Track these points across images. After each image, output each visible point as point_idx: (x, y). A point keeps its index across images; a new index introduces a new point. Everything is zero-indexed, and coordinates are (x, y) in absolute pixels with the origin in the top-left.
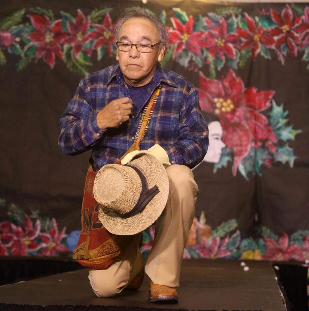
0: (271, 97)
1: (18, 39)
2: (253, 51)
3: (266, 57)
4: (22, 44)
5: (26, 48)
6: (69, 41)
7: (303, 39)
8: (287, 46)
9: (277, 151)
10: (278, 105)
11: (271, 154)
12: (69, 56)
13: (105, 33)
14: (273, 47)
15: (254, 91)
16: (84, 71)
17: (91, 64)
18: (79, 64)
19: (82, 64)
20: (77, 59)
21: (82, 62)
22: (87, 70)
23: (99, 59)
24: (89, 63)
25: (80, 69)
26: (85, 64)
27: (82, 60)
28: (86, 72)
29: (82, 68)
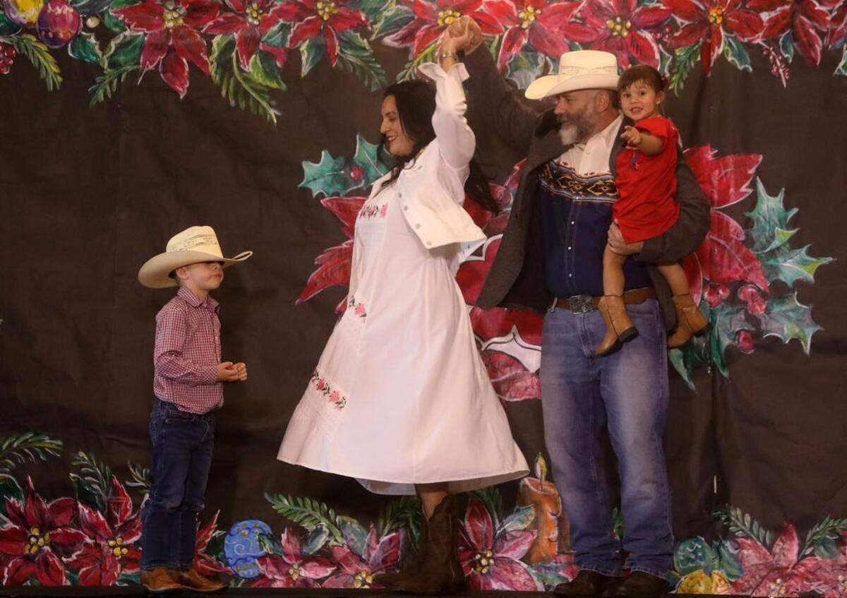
0: (752, 171)
1: (92, 23)
2: (707, 49)
3: (741, 67)
4: (104, 35)
5: (113, 45)
6: (225, 27)
7: (837, 20)
8: (795, 38)
9: (768, 311)
10: (772, 192)
11: (752, 319)
12: (225, 66)
13: (320, 5)
14: (759, 40)
15: (710, 155)
16: (264, 104)
17: (284, 87)
18: (252, 88)
19: (259, 87)
20: (245, 74)
21: (260, 81)
22: (273, 103)
23: (306, 74)
24: (279, 84)
25: (254, 98)
26: (267, 87)
27: (260, 75)
28: (271, 106)
29: (260, 97)
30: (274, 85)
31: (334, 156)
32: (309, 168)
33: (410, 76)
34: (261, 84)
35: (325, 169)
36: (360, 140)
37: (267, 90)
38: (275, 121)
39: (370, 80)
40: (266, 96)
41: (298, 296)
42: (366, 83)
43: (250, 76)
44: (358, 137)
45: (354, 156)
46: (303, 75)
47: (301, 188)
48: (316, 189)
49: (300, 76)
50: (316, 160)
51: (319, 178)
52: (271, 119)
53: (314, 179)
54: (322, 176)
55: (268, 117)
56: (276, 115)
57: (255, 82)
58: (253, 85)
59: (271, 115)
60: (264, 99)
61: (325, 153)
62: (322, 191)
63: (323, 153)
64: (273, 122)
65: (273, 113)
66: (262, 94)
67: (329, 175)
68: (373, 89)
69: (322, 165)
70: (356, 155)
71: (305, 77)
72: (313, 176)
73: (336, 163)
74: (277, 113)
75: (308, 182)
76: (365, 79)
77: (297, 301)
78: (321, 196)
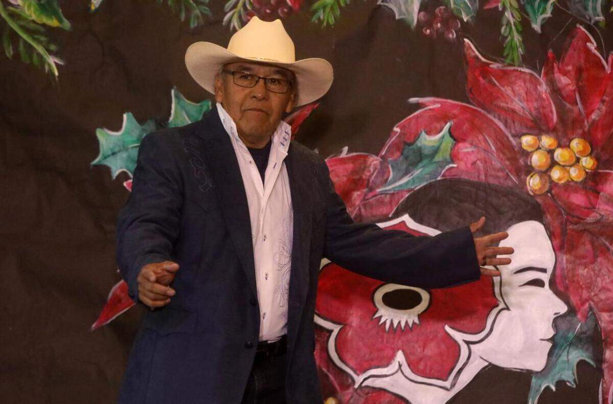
16: (40, 49)
17: (67, 25)
18: (22, 27)
19: (32, 26)
20: (11, 8)
21: (34, 17)
22: (53, 47)
23: (97, 6)
24: (61, 21)
25: (25, 42)
26: (44, 25)
27: (32, 9)
28: (50, 52)
29: (34, 39)
30: (54, 23)
31: (141, 120)
32: (106, 138)
33: (244, 6)
34: (34, 21)
35: (129, 139)
36: (176, 96)
37: (42, 29)
38: (56, 73)
39: (188, 10)
40: (43, 39)
41: (95, 318)
42: (183, 16)
43: (18, 11)
44: (173, 92)
45: (168, 119)
46: (93, 8)
47: (95, 166)
48: (117, 167)
49: (90, 8)
50: (117, 127)
51: (119, 151)
52: (51, 72)
53: (114, 154)
54: (125, 148)
55: (47, 67)
56: (56, 64)
57: (26, 19)
58: (22, 23)
59: (49, 65)
60: (39, 42)
61: (128, 116)
62: (125, 170)
63: (125, 116)
64: (53, 74)
65: (52, 61)
66: (36, 36)
67: (135, 147)
68: (193, 25)
69: (123, 134)
70: (171, 119)
71: (97, 10)
72: (111, 149)
73: (143, 130)
74: (60, 63)
75: (105, 157)
76: (180, 11)
77: (94, 326)
78: (124, 176)
